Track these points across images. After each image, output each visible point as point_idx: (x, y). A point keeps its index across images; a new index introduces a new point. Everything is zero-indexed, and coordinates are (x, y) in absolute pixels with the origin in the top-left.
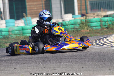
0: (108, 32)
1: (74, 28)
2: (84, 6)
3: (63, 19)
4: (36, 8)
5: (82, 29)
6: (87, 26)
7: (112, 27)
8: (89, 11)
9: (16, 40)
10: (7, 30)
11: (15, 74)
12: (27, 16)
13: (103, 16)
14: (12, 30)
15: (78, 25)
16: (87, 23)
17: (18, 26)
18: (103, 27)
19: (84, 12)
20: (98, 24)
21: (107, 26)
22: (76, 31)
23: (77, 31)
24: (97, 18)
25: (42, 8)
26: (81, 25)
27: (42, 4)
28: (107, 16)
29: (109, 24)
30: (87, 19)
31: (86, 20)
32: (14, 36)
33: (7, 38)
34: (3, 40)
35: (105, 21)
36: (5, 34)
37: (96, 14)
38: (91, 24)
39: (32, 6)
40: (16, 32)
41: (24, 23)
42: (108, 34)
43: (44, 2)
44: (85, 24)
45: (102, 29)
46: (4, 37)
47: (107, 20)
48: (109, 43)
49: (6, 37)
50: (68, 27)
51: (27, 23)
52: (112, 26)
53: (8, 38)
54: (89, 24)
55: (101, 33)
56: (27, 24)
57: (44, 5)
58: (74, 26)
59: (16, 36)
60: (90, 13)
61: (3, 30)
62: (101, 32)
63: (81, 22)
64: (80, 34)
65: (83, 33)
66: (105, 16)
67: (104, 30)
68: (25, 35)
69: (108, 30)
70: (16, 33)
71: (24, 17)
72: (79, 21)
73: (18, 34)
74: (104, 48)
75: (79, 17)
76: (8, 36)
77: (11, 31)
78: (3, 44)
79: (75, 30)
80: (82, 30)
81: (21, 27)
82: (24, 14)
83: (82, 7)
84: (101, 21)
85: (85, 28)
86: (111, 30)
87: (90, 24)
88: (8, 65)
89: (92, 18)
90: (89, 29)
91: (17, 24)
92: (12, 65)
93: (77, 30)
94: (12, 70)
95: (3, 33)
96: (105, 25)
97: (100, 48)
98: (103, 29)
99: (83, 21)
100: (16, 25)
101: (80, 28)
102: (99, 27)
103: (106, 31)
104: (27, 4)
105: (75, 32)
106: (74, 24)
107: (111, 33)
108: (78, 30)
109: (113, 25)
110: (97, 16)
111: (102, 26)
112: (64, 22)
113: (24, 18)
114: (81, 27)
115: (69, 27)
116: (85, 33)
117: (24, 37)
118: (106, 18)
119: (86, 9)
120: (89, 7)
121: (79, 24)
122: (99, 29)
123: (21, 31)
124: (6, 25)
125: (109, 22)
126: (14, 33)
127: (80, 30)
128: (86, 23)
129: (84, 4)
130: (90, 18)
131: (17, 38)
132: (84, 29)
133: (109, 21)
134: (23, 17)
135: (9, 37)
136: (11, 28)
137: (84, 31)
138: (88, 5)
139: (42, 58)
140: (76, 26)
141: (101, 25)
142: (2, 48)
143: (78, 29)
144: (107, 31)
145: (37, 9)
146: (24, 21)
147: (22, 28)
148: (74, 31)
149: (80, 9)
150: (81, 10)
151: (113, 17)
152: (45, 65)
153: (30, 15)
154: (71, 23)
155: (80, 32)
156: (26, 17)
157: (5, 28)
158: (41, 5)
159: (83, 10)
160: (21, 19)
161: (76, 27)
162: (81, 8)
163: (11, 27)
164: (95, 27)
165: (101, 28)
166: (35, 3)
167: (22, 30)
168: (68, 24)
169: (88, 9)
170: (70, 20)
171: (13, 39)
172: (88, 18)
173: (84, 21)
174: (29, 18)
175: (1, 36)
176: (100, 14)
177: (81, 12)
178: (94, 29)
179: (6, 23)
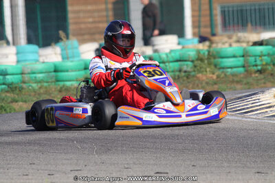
0: (263, 81)
1: (180, 71)
2: (208, 18)
3: (156, 47)
4: (91, 20)
5: (199, 72)
6: (213, 67)
7: (272, 70)
8: (219, 29)
9: (39, 94)
10: (19, 72)
11: (30, 177)
12: (67, 38)
13: (251, 44)
14: (29, 71)
15: (189, 63)
16: (212, 59)
17: (46, 61)
18: (249, 68)
19: (206, 31)
20: (239, 61)
21: (259, 68)
22: (185, 78)
23: (187, 78)
24: (236, 48)
25: (105, 19)
26: (198, 63)
27: (107, 10)
28: (261, 43)
29: (264, 63)
30: (211, 49)
31: (209, 52)
32: (34, 85)
33: (18, 90)
34: (8, 95)
35: (255, 56)
36: (14, 81)
37: (235, 38)
38: (221, 62)
39: (81, 15)
40: (40, 76)
41: (62, 55)
42: (263, 85)
43: (110, 6)
44: (206, 62)
45: (248, 73)
46: (12, 88)
47: (262, 52)
48: (260, 109)
49: (16, 88)
50: (166, 66)
51: (67, 54)
52: (272, 66)
53: (20, 91)
54: (216, 60)
55: (246, 84)
56: (68, 58)
57: (111, 13)
58: (180, 65)
59: (39, 85)
60: (222, 35)
61: (10, 71)
62: (245, 81)
63: (197, 57)
64: (194, 84)
65: (202, 83)
66: (255, 44)
67: (253, 75)
68: (61, 83)
69: (262, 76)
70: (41, 78)
71: (62, 40)
72: (192, 54)
73: (45, 80)
74: (249, 120)
75: (193, 43)
76: (21, 85)
77: (29, 73)
78: (9, 103)
79: (183, 74)
80: (200, 75)
81: (53, 63)
82: (61, 33)
83: (202, 19)
84: (245, 55)
85: (206, 71)
86: (270, 77)
87: (220, 60)
88: (17, 155)
89: (223, 46)
90: (216, 74)
91: (43, 56)
92: (24, 154)
93: (187, 73)
94: (26, 166)
95: (8, 77)
96: (256, 65)
97: (240, 119)
98: (251, 74)
99: (202, 53)
100: (41, 59)
101: (194, 71)
102: (241, 70)
103: (258, 80)
104: (70, 8)
105: (184, 80)
106: (180, 61)
107: (269, 84)
108: (189, 75)
109: (274, 65)
110: (238, 41)
111: (249, 66)
112: (156, 54)
113: (61, 44)
114: (198, 68)
115: (168, 67)
116: (207, 83)
117: (59, 88)
118: (259, 49)
119: (212, 25)
120: (219, 19)
121: (192, 61)
122: (240, 74)
123: (53, 73)
124: (18, 57)
125: (266, 58)
126: (35, 77)
127: (193, 76)
128: (208, 59)
129: (208, 12)
130: (220, 46)
131: (42, 91)
132: (205, 73)
133: (265, 56)
134: (57, 40)
135: (22, 88)
136: (28, 66)
137: (204, 78)
138: (216, 15)
140: (184, 65)
141: (246, 65)
142: (4, 112)
143: (189, 72)
144: (259, 78)
145: (93, 22)
146: (62, 50)
147: (55, 66)
148: (179, 77)
149: (196, 25)
150: (199, 27)
151: (274, 46)
152: (104, 157)
153: (74, 35)
154: (172, 57)
155: (195, 79)
156: (64, 39)
157: (14, 64)
158: (104, 13)
159: (205, 27)
160: (53, 44)
161: (185, 68)
162: (199, 21)
163: (28, 63)
164: (231, 68)
165: (247, 71)
166: (89, 8)
167: (56, 71)
168: (166, 59)
169: (216, 25)
170: (171, 51)
171: (33, 94)
172: (214, 45)
173: (204, 53)
174: (73, 42)
175: (4, 84)
176: (245, 37)
177: (199, 31)
178: (228, 74)
179: (17, 53)
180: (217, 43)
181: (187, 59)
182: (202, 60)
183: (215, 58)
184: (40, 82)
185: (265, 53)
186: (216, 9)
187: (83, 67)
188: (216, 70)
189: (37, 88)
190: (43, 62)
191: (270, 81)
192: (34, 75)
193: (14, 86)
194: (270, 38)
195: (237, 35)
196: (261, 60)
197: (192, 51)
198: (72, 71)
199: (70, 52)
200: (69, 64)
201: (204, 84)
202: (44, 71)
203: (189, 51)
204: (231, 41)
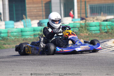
0: (107, 36)
2: (84, 10)
3: (63, 22)
4: (35, 11)
5: (81, 32)
7: (111, 32)
8: (89, 15)
9: (15, 41)
10: (6, 32)
12: (26, 18)
13: (102, 21)
14: (11, 32)
17: (17, 27)
18: (102, 31)
19: (83, 16)
20: (98, 28)
21: (106, 31)
24: (96, 23)
25: (41, 10)
26: (81, 29)
27: (42, 6)
28: (107, 21)
29: (108, 29)
30: (86, 23)
31: (85, 24)
32: (13, 38)
33: (6, 39)
35: (104, 26)
36: (4, 36)
37: (95, 18)
38: (90, 28)
40: (15, 34)
41: (24, 25)
42: (107, 38)
43: (44, 5)
44: (84, 28)
47: (107, 24)
48: (107, 48)
49: (5, 39)
51: (26, 25)
53: (7, 40)
54: (88, 28)
55: (100, 38)
56: (27, 26)
57: (44, 8)
58: (73, 29)
59: (15, 37)
60: (90, 17)
61: (2, 32)
62: (100, 36)
63: (80, 26)
64: (79, 37)
65: (82, 37)
66: (104, 21)
67: (104, 34)
68: (24, 37)
69: (107, 34)
70: (15, 35)
71: (24, 19)
72: (78, 25)
73: (17, 36)
74: (102, 52)
76: (7, 37)
77: (10, 33)
78: (2, 45)
80: (81, 34)
81: (21, 28)
82: (24, 16)
84: (100, 25)
85: (84, 32)
86: (110, 35)
87: (90, 27)
89: (91, 22)
90: (88, 33)
91: (16, 25)
93: (76, 33)
95: (2, 34)
96: (105, 30)
98: (102, 33)
99: (82, 24)
100: (15, 27)
101: (79, 32)
102: (99, 32)
103: (106, 36)
104: (27, 6)
107: (110, 38)
109: (112, 30)
110: (97, 20)
111: (102, 30)
113: (24, 20)
114: (81, 31)
116: (84, 37)
117: (23, 39)
118: (106, 23)
119: (86, 13)
120: (89, 11)
121: (78, 28)
122: (98, 33)
123: (21, 33)
124: (5, 26)
125: (109, 27)
126: (13, 34)
127: (79, 34)
128: (85, 27)
129: (84, 8)
130: (90, 22)
132: (83, 33)
134: (22, 19)
135: (8, 39)
137: (83, 35)
138: (87, 9)
139: (40, 60)
140: (75, 29)
141: (100, 30)
144: (106, 35)
145: (37, 12)
146: (24, 23)
147: (21, 30)
149: (79, 13)
150: (80, 14)
151: (112, 22)
153: (29, 17)
156: (25, 19)
157: (4, 29)
158: (41, 8)
160: (20, 21)
162: (81, 11)
164: (94, 31)
165: (101, 32)
166: (35, 6)
167: (21, 32)
171: (12, 41)
172: (87, 21)
173: (83, 25)
174: (28, 20)
175: (0, 37)
176: (100, 18)
177: (81, 16)
178: (93, 33)
179: (5, 25)
180: (88, 20)
181: (76, 27)
182: (82, 27)
183: (87, 26)
184: (15, 36)
185: (108, 24)
186: (87, 6)
187: (33, 30)
188: (88, 32)
189: (14, 39)
190: (16, 28)
191: (111, 37)
192: (13, 33)
193: (4, 38)
194: (110, 19)
195: (97, 17)
196: (107, 28)
197: (78, 24)
198: (28, 32)
199: (27, 24)
200: (27, 29)
201: (83, 37)
202: (17, 32)
203: (77, 24)
204: (94, 19)
